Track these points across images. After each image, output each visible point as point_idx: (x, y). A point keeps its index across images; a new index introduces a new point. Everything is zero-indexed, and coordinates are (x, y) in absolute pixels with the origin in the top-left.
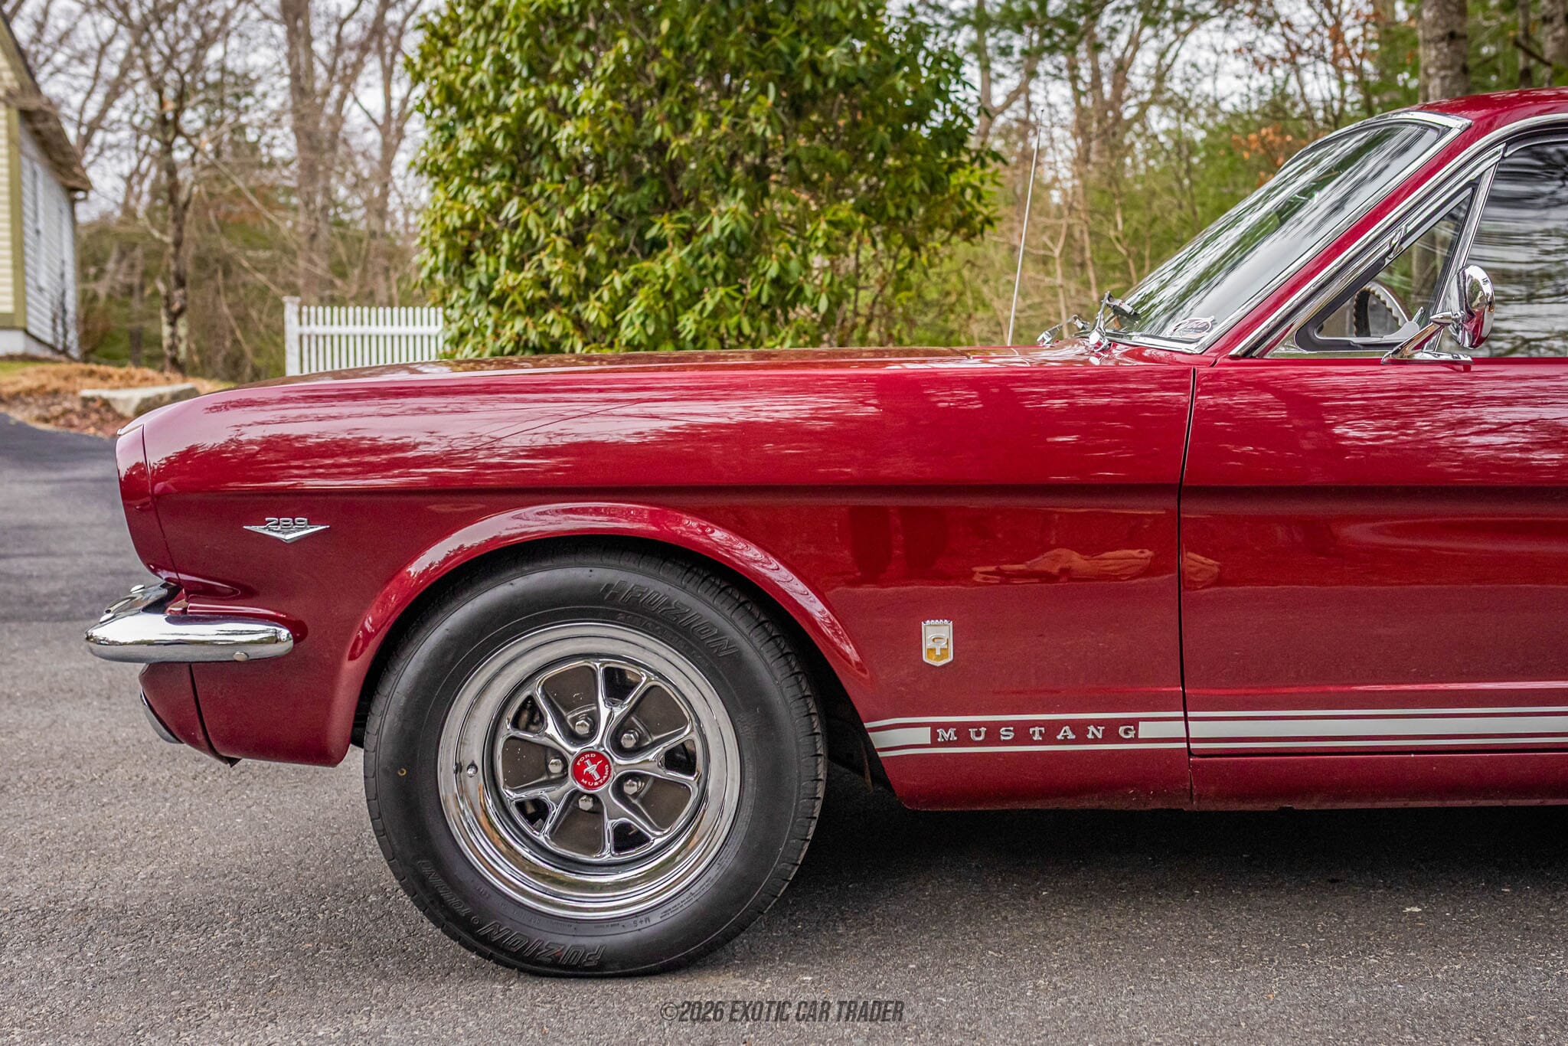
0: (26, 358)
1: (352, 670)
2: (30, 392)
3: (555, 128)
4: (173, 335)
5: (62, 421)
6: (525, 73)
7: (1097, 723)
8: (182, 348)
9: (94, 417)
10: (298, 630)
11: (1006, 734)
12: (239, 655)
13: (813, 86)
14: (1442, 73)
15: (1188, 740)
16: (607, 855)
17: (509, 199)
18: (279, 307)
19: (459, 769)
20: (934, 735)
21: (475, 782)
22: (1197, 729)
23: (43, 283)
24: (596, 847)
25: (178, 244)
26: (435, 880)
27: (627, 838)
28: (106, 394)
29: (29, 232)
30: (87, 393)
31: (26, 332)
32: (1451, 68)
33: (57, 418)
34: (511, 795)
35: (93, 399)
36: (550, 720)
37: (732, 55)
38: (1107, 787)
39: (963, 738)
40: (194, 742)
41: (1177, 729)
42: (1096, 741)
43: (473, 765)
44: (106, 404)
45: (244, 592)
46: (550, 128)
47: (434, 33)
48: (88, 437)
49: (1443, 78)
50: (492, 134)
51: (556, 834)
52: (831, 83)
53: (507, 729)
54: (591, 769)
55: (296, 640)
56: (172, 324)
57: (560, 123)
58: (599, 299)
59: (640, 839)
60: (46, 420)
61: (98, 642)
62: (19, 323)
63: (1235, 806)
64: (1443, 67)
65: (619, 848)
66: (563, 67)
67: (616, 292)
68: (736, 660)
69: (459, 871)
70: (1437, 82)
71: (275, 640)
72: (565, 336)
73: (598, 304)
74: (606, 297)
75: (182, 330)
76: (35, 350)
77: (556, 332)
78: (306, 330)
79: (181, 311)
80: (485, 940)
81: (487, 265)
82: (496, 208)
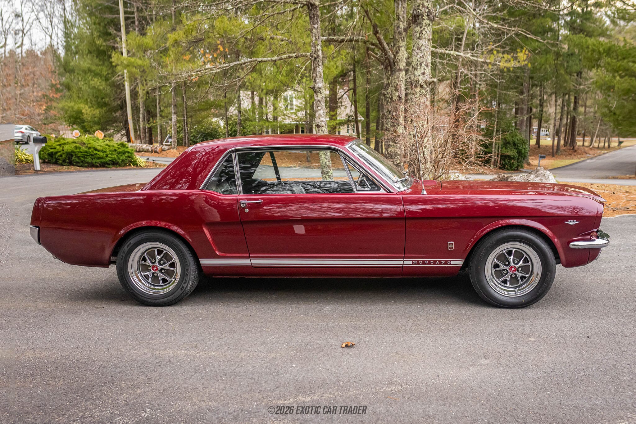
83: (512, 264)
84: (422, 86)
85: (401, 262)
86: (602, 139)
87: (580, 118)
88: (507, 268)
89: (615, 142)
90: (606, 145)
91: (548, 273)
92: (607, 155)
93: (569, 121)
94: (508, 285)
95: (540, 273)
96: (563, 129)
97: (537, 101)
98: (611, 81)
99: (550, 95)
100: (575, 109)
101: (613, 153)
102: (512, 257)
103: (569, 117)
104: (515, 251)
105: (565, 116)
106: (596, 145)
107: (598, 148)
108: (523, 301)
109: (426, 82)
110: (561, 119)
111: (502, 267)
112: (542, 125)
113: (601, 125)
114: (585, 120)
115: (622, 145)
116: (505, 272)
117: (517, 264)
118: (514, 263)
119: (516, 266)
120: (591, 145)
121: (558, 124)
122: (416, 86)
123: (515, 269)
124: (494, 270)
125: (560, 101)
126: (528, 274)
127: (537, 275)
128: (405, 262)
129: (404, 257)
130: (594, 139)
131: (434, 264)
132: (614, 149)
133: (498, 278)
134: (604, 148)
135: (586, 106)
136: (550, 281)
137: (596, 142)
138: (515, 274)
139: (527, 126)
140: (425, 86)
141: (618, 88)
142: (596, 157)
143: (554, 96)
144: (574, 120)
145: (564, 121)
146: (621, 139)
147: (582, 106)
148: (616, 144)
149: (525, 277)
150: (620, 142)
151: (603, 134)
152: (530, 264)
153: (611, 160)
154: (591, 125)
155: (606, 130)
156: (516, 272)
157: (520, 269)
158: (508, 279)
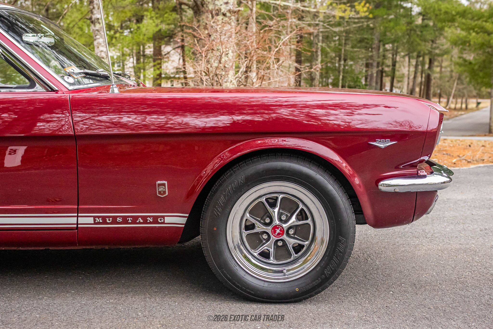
83: (277, 222)
84: (224, 15)
85: (74, 220)
86: (459, 100)
87: (435, 76)
88: (269, 229)
89: (473, 103)
90: (464, 106)
91: (340, 238)
92: (464, 116)
93: (423, 79)
94: (272, 260)
95: (327, 238)
96: (417, 89)
97: (389, 62)
98: (466, 37)
99: (404, 57)
100: (430, 68)
101: (471, 114)
102: (276, 210)
103: (424, 75)
104: (282, 199)
105: (419, 75)
106: (453, 106)
107: (455, 109)
108: (297, 289)
109: (229, 11)
110: (415, 77)
111: (259, 228)
112: (395, 84)
113: (457, 84)
114: (441, 78)
115: (481, 106)
116: (265, 237)
117: (286, 222)
118: (280, 220)
119: (284, 226)
120: (447, 106)
121: (411, 84)
122: (217, 15)
123: (282, 231)
124: (245, 233)
125: (414, 62)
126: (307, 239)
127: (322, 242)
128: (81, 220)
129: (78, 211)
130: (451, 99)
131: (134, 222)
132: (472, 110)
133: (254, 248)
134: (461, 109)
135: (441, 67)
136: (345, 252)
137: (452, 102)
138: (282, 240)
139: (377, 83)
140: (228, 14)
141: (474, 42)
142: (453, 117)
143: (407, 59)
144: (428, 79)
145: (419, 79)
146: (479, 100)
147: (437, 66)
148: (474, 106)
149: (302, 246)
150: (478, 103)
151: (459, 95)
152: (309, 221)
153: (469, 121)
154: (448, 84)
155: (464, 89)
156: (285, 237)
157: (291, 232)
158: (272, 250)
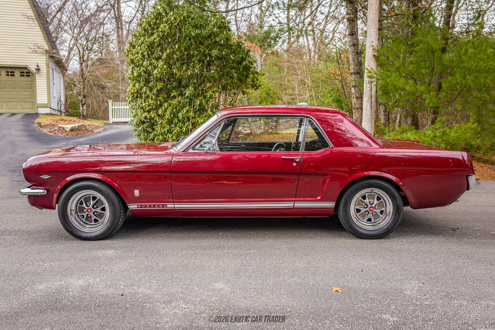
0: (51, 114)
1: (55, 196)
2: (48, 125)
3: (153, 71)
4: (83, 109)
5: (54, 132)
6: (147, 57)
7: (161, 205)
8: (85, 112)
9: (61, 131)
10: (48, 190)
11: (148, 206)
12: (39, 194)
13: (209, 59)
14: (352, 54)
15: (174, 207)
16: (93, 223)
17: (144, 87)
18: (107, 102)
19: (71, 210)
20: (138, 206)
21: (73, 213)
22: (176, 206)
23: (55, 96)
24: (92, 222)
25: (84, 88)
26: (67, 226)
27: (96, 221)
28: (63, 126)
29: (51, 84)
30: (60, 126)
31: (50, 108)
32: (354, 53)
33: (53, 132)
34: (79, 214)
35: (61, 127)
36: (84, 203)
37: (192, 53)
38: (165, 214)
39: (142, 207)
40: (35, 206)
41: (173, 206)
42: (161, 207)
43: (73, 210)
44: (63, 128)
45: (41, 185)
46: (152, 70)
47: (131, 45)
48: (59, 136)
49: (352, 55)
50: (141, 72)
51: (86, 220)
52: (213, 58)
53: (79, 205)
54: (89, 211)
55: (47, 192)
56: (82, 107)
57: (154, 69)
58: (162, 109)
59: (98, 221)
60: (50, 132)
61: (21, 192)
62: (49, 106)
63: (184, 217)
64: (352, 52)
65: (95, 222)
66: (155, 56)
67: (165, 108)
68: (108, 195)
69: (71, 225)
70: (351, 56)
71: (44, 192)
72: (155, 117)
73: (161, 110)
74: (163, 109)
75: (85, 108)
76: (53, 112)
77: (153, 116)
78: (113, 107)
79: (84, 104)
80: (74, 235)
81: (140, 101)
82: (142, 88)
